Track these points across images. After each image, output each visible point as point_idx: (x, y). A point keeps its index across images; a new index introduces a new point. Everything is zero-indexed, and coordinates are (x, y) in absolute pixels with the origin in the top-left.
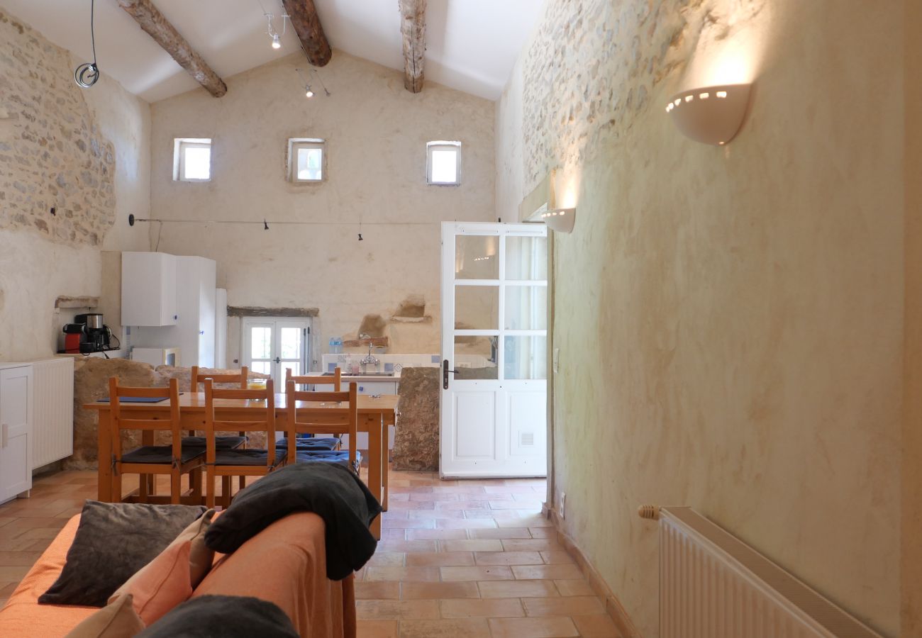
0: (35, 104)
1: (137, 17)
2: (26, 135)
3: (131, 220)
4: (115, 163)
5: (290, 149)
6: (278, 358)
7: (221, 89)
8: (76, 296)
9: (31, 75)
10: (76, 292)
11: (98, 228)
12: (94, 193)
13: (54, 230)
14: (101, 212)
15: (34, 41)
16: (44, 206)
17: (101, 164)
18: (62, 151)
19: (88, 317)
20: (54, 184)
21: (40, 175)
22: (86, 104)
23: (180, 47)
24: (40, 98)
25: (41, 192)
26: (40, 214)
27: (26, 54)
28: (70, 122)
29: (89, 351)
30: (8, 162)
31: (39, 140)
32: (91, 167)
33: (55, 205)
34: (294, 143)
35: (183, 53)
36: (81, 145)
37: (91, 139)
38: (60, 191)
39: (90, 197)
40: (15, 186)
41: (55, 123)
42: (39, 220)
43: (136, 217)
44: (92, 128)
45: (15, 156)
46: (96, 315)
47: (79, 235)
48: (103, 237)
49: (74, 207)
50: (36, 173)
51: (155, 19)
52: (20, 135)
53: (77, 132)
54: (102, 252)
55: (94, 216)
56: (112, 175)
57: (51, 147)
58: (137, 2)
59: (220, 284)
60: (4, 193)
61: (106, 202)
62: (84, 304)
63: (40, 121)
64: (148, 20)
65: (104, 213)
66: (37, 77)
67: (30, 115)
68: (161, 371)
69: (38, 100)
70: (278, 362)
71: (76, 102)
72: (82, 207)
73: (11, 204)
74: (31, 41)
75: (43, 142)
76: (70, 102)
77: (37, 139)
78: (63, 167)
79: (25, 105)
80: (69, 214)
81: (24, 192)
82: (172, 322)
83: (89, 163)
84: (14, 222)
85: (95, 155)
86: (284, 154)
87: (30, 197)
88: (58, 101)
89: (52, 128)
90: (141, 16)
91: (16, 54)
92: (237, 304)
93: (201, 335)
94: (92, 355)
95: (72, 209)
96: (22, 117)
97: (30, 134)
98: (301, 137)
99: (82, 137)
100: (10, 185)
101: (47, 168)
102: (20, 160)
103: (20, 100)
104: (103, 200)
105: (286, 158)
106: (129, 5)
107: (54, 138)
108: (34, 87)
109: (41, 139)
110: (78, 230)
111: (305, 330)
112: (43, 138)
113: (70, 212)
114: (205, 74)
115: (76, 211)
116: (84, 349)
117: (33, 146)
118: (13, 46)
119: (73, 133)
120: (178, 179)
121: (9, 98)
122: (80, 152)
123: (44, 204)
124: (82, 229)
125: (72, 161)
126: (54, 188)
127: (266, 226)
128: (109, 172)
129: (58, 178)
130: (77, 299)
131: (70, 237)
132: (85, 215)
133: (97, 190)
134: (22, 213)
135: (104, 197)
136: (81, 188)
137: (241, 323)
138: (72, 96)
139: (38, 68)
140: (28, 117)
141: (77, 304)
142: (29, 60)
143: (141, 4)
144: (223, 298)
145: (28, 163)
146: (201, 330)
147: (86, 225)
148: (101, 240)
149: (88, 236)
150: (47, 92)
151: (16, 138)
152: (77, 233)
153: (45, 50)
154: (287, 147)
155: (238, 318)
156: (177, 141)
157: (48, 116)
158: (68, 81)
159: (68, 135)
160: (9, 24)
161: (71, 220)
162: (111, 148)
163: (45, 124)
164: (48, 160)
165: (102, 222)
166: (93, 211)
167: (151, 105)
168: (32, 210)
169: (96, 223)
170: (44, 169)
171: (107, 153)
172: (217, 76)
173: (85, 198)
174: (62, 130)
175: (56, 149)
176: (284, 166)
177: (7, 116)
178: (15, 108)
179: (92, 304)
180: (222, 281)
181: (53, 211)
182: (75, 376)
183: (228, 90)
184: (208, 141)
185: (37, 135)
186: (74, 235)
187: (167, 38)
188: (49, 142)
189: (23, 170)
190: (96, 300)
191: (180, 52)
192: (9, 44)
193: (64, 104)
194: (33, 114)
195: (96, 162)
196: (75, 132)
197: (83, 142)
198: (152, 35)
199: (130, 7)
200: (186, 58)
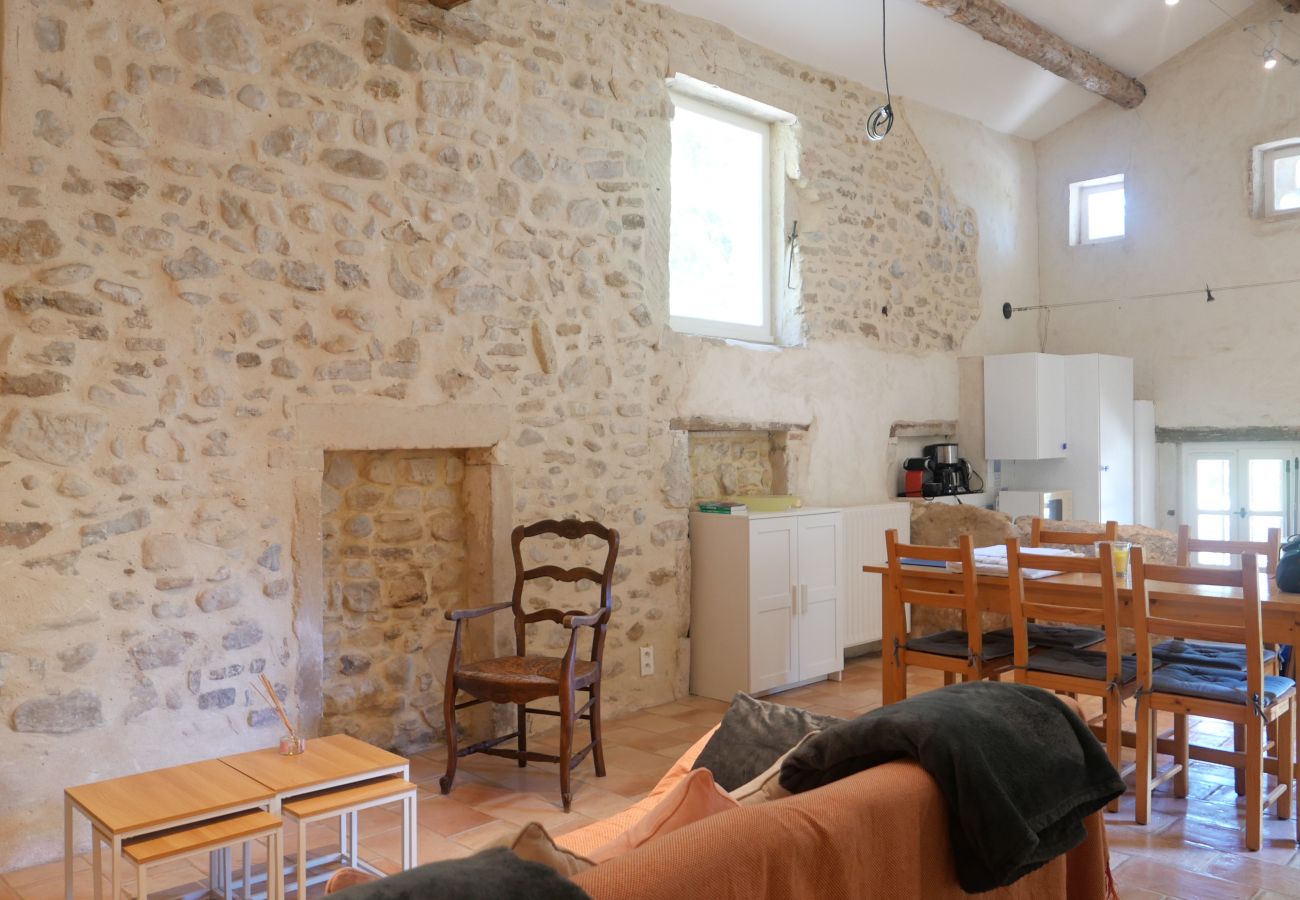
0: (856, 176)
1: (971, 24)
2: (844, 218)
3: (1007, 311)
4: (977, 234)
5: (1256, 164)
6: (1243, 510)
7: (1133, 93)
8: (923, 421)
9: (848, 140)
10: (922, 414)
11: (954, 326)
12: (947, 281)
13: (887, 335)
14: (958, 304)
15: (852, 96)
16: (872, 306)
17: (957, 238)
18: (895, 230)
19: (939, 448)
20: (886, 274)
21: (866, 265)
22: (930, 162)
23: (1047, 48)
24: (862, 167)
25: (867, 288)
26: (866, 317)
27: (841, 115)
28: (906, 190)
29: (935, 495)
30: (820, 255)
31: (863, 222)
32: (941, 245)
33: (888, 302)
34: (1265, 153)
35: (1054, 55)
36: (924, 219)
37: (939, 208)
38: (896, 284)
39: (940, 286)
40: (831, 285)
41: (885, 196)
42: (864, 324)
43: (1013, 306)
44: (940, 194)
45: (830, 247)
46: (948, 445)
47: (925, 339)
48: (963, 338)
49: (917, 303)
50: (857, 265)
51: (998, 20)
52: (837, 219)
53: (917, 201)
54: (959, 359)
55: (947, 311)
56: (973, 252)
57: (880, 228)
58: (964, 4)
59: (1139, 394)
60: (815, 296)
61: (966, 290)
62: (935, 431)
63: (863, 197)
64: (987, 23)
65: (963, 306)
66: (857, 141)
67: (848, 192)
68: (1021, 525)
69: (860, 169)
70: (1243, 516)
71: (915, 162)
72: (928, 300)
73: (825, 307)
74: (846, 97)
75: (868, 223)
76: (907, 164)
77: (860, 221)
78: (899, 251)
79: (841, 180)
80: (910, 312)
81: (843, 290)
82: (1060, 454)
83: (938, 240)
84: (831, 330)
85: (946, 228)
86: (1245, 174)
87: (852, 296)
88: (888, 166)
89: (880, 202)
90: (974, 21)
91: (826, 117)
92: (1172, 423)
93: (1103, 473)
94: (937, 499)
95: (913, 305)
96: (837, 197)
97: (850, 216)
98: (1277, 139)
99: (925, 207)
100: (824, 283)
101: (874, 255)
102: (837, 250)
103: (834, 176)
104: (961, 288)
105: (1250, 179)
106: (954, 11)
107: (885, 215)
108: (853, 154)
109: (865, 220)
110: (923, 332)
111: (1288, 463)
112: (868, 218)
113: (911, 309)
114: (1100, 78)
115: (920, 306)
116: (928, 492)
117: (851, 230)
118: (822, 109)
119: (912, 204)
120: (1079, 242)
121: (819, 176)
122: (923, 228)
123: (872, 302)
124: (930, 330)
125: (913, 240)
126: (886, 281)
127: (1209, 295)
128: (969, 248)
129: (892, 267)
130: (924, 425)
131: (911, 343)
132: (934, 311)
133: (952, 275)
134: (842, 317)
135: (962, 282)
136: (927, 276)
137: (1179, 454)
138: (908, 156)
139: (857, 129)
140: (845, 194)
141: (924, 431)
142: (843, 121)
143: (970, 4)
144: (1147, 416)
145: (848, 253)
146: (1103, 463)
147: (935, 325)
148: (959, 343)
149: (939, 338)
150: (871, 157)
151: (830, 224)
152: (922, 337)
153: (867, 104)
154: (1250, 162)
155: (1173, 446)
156: (1074, 188)
157: (874, 188)
158: (901, 136)
159: (904, 208)
160: (817, 82)
161: (914, 320)
162: (970, 214)
163: (870, 199)
164: (877, 244)
165: (961, 318)
166: (945, 305)
167: (1035, 144)
168: (855, 313)
169: (951, 320)
170: (871, 258)
171: (965, 223)
172: (1124, 76)
173: (933, 289)
174: (896, 202)
175: (887, 229)
176: (1246, 192)
177: (817, 198)
178: (828, 187)
179: (946, 431)
180: (1144, 389)
181: (885, 311)
182: (912, 528)
183: (1148, 93)
184: (1120, 178)
185: (859, 215)
186: (917, 340)
187: (1022, 42)
188: (877, 222)
189: (840, 263)
190: (952, 425)
191: (1049, 56)
192: (816, 107)
193: (896, 167)
194: (852, 189)
195: (948, 238)
196: (915, 202)
197: (927, 214)
198: (999, 43)
199: (956, 14)
200: (1061, 62)
